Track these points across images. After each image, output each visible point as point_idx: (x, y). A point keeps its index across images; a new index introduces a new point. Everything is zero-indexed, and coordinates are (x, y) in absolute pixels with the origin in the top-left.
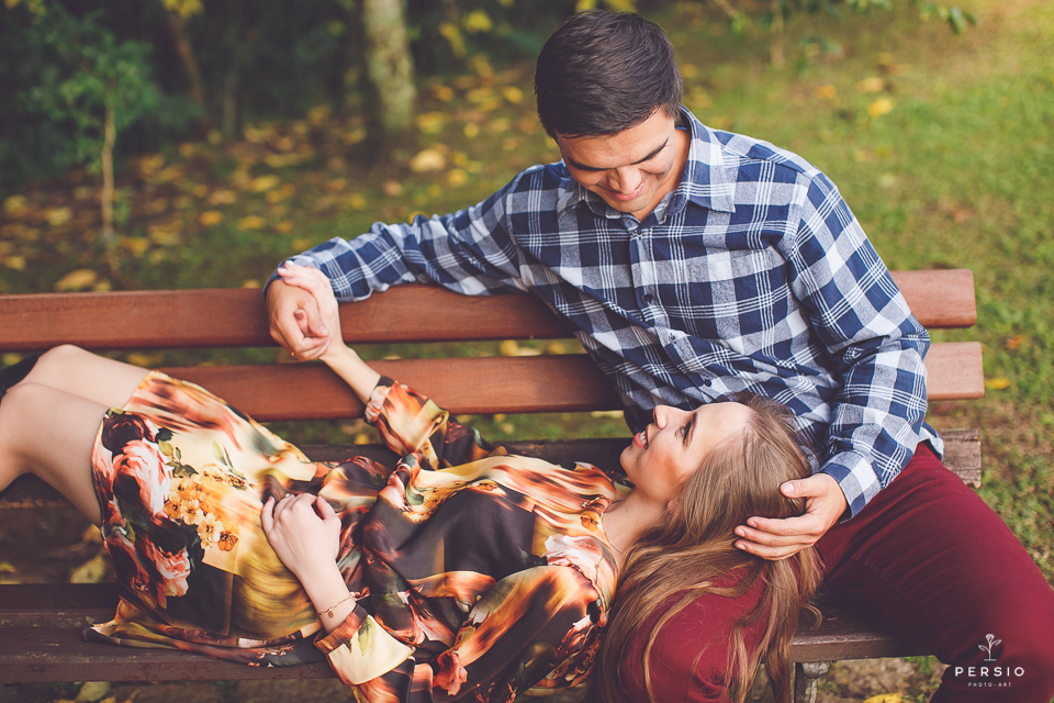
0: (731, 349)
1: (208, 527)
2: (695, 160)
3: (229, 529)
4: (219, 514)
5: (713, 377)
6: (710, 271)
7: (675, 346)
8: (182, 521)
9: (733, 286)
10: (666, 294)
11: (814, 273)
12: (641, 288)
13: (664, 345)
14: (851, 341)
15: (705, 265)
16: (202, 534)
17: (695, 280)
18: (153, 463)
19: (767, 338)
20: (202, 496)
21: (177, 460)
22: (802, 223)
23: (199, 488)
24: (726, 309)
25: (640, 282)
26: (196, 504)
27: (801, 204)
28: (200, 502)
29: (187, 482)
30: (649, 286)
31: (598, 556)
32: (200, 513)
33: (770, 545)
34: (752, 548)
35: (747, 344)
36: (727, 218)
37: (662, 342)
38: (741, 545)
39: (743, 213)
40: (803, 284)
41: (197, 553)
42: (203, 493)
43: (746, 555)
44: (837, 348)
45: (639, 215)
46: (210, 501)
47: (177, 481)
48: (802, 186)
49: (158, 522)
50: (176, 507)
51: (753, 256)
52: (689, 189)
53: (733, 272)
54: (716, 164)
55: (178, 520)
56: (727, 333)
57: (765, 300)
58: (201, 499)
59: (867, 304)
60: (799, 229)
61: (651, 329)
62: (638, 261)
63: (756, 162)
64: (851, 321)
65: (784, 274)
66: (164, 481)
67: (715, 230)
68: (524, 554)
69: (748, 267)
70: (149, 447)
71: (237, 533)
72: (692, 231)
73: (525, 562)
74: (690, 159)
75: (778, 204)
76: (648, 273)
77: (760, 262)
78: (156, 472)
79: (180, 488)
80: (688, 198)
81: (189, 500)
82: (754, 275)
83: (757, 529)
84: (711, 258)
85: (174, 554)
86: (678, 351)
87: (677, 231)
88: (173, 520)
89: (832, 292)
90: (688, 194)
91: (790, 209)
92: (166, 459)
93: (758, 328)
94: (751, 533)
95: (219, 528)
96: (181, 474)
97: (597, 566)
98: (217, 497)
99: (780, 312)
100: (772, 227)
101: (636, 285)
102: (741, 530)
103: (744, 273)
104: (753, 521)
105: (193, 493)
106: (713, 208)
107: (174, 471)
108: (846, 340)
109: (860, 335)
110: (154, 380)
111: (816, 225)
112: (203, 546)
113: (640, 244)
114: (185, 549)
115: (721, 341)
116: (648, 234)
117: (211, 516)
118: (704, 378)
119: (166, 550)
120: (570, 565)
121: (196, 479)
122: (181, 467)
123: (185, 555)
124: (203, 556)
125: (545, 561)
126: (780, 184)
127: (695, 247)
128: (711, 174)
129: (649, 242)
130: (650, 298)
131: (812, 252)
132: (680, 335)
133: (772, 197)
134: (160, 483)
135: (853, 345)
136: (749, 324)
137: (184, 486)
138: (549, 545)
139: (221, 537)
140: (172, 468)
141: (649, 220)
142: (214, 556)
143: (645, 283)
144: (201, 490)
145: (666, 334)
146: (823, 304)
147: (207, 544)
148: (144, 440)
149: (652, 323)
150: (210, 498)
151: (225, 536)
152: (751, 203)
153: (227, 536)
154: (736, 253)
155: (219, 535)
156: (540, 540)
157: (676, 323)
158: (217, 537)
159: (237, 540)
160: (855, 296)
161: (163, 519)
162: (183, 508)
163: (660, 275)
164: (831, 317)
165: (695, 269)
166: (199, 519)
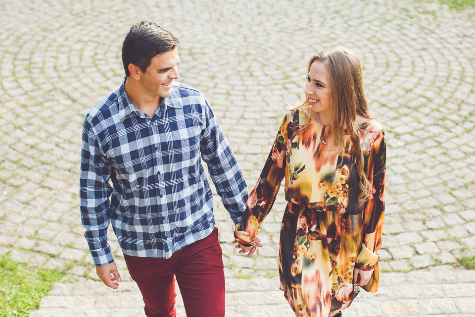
6: (181, 136)
9: (188, 141)
10: (164, 146)
24: (186, 150)
25: (154, 142)
30: (157, 144)
35: (191, 162)
45: (151, 117)
52: (167, 102)
56: (185, 159)
62: (153, 135)
70: (337, 294)
76: (156, 139)
78: (344, 288)
87: (166, 120)
92: (339, 286)
101: (152, 144)
113: (153, 128)
116: (156, 123)
126: (196, 96)
129: (156, 127)
141: (155, 118)
148: (335, 296)
163: (161, 139)
165: (175, 135)
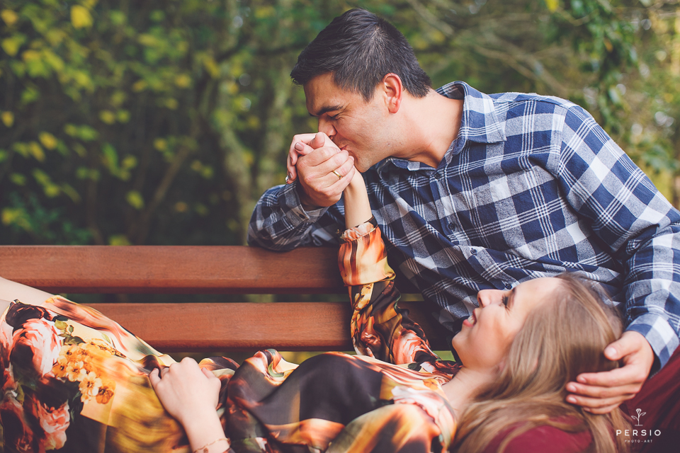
0: (522, 257)
1: (89, 383)
2: (468, 109)
3: (106, 385)
4: (100, 373)
5: (513, 281)
6: (492, 194)
7: (476, 257)
8: (66, 379)
9: (512, 202)
10: (464, 220)
11: (583, 183)
12: (445, 218)
13: (467, 258)
14: (629, 233)
15: (488, 190)
16: (83, 389)
17: (482, 204)
18: (47, 334)
19: (552, 244)
20: (87, 359)
21: (69, 332)
22: (563, 145)
23: (84, 353)
24: (510, 223)
25: (443, 214)
26: (81, 364)
27: (561, 130)
28: (85, 363)
29: (75, 348)
30: (451, 216)
31: (441, 404)
32: (83, 371)
33: (598, 397)
34: (582, 400)
35: (533, 250)
36: (501, 148)
37: (465, 255)
38: (572, 399)
39: (513, 143)
40: (576, 195)
41: (77, 406)
42: (88, 357)
43: (578, 407)
44: (618, 243)
46: (93, 363)
47: (67, 348)
48: (559, 116)
49: (46, 382)
50: (63, 368)
51: (525, 176)
52: (467, 132)
53: (511, 191)
54: (489, 112)
55: (63, 378)
56: (514, 243)
57: (542, 211)
58: (86, 361)
59: (636, 200)
60: (562, 150)
61: (456, 247)
62: (440, 198)
63: (521, 103)
64: (624, 215)
65: (556, 187)
66: (56, 348)
67: (494, 160)
68: (373, 399)
69: (522, 184)
70: (46, 323)
71: (114, 389)
72: (476, 165)
73: (373, 405)
74: (465, 110)
75: (541, 129)
76: (448, 205)
77: (532, 179)
78: (49, 341)
79: (68, 353)
80: (466, 138)
81: (75, 362)
82: (528, 191)
83: (587, 383)
84: (492, 184)
85: (56, 409)
86: (480, 260)
87: (464, 167)
88: (59, 378)
89: (603, 195)
90: (466, 136)
91: (552, 135)
92: (59, 332)
93: (540, 235)
94: (581, 387)
95: (99, 384)
96: (70, 342)
97: (439, 410)
98: (100, 360)
99: (558, 222)
100: (538, 152)
101: (441, 217)
102: (572, 386)
103: (520, 190)
104: (582, 377)
105: (79, 356)
106: (489, 141)
107: (64, 340)
108: (624, 233)
109: (635, 225)
110: (58, 299)
111: (577, 144)
112: (83, 399)
113: (439, 184)
114: (67, 403)
115: (512, 251)
116: (444, 175)
117: (92, 374)
118: (505, 283)
119: (50, 406)
120: (415, 404)
121: (83, 346)
122: (72, 337)
123: (67, 408)
124: (81, 409)
125: (392, 402)
126: (541, 114)
127: (480, 177)
128: (486, 119)
129: (445, 181)
130: (453, 226)
131: (577, 167)
132: (480, 249)
133: (535, 125)
134: (52, 349)
135: (632, 238)
136: (532, 233)
137: (72, 351)
138: (395, 392)
139: (100, 391)
140: (62, 338)
142: (92, 408)
143: (447, 213)
144: (86, 354)
145: (467, 249)
146: (598, 206)
147: (87, 398)
148: (43, 319)
149: (457, 243)
150: (93, 360)
151: (103, 391)
152: (519, 133)
153: (104, 391)
154: (511, 176)
155: (98, 390)
156: (387, 389)
157: (475, 242)
158: (95, 391)
159: (113, 394)
160: (625, 195)
161: (51, 379)
162: (69, 369)
163: (457, 205)
164: (607, 216)
165: (480, 194)
166: (82, 377)
